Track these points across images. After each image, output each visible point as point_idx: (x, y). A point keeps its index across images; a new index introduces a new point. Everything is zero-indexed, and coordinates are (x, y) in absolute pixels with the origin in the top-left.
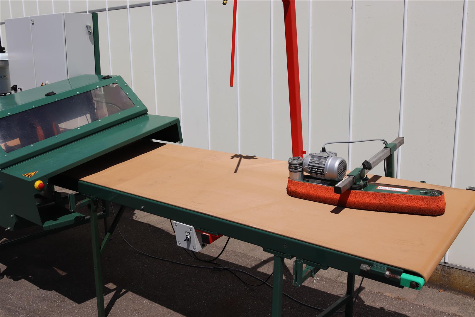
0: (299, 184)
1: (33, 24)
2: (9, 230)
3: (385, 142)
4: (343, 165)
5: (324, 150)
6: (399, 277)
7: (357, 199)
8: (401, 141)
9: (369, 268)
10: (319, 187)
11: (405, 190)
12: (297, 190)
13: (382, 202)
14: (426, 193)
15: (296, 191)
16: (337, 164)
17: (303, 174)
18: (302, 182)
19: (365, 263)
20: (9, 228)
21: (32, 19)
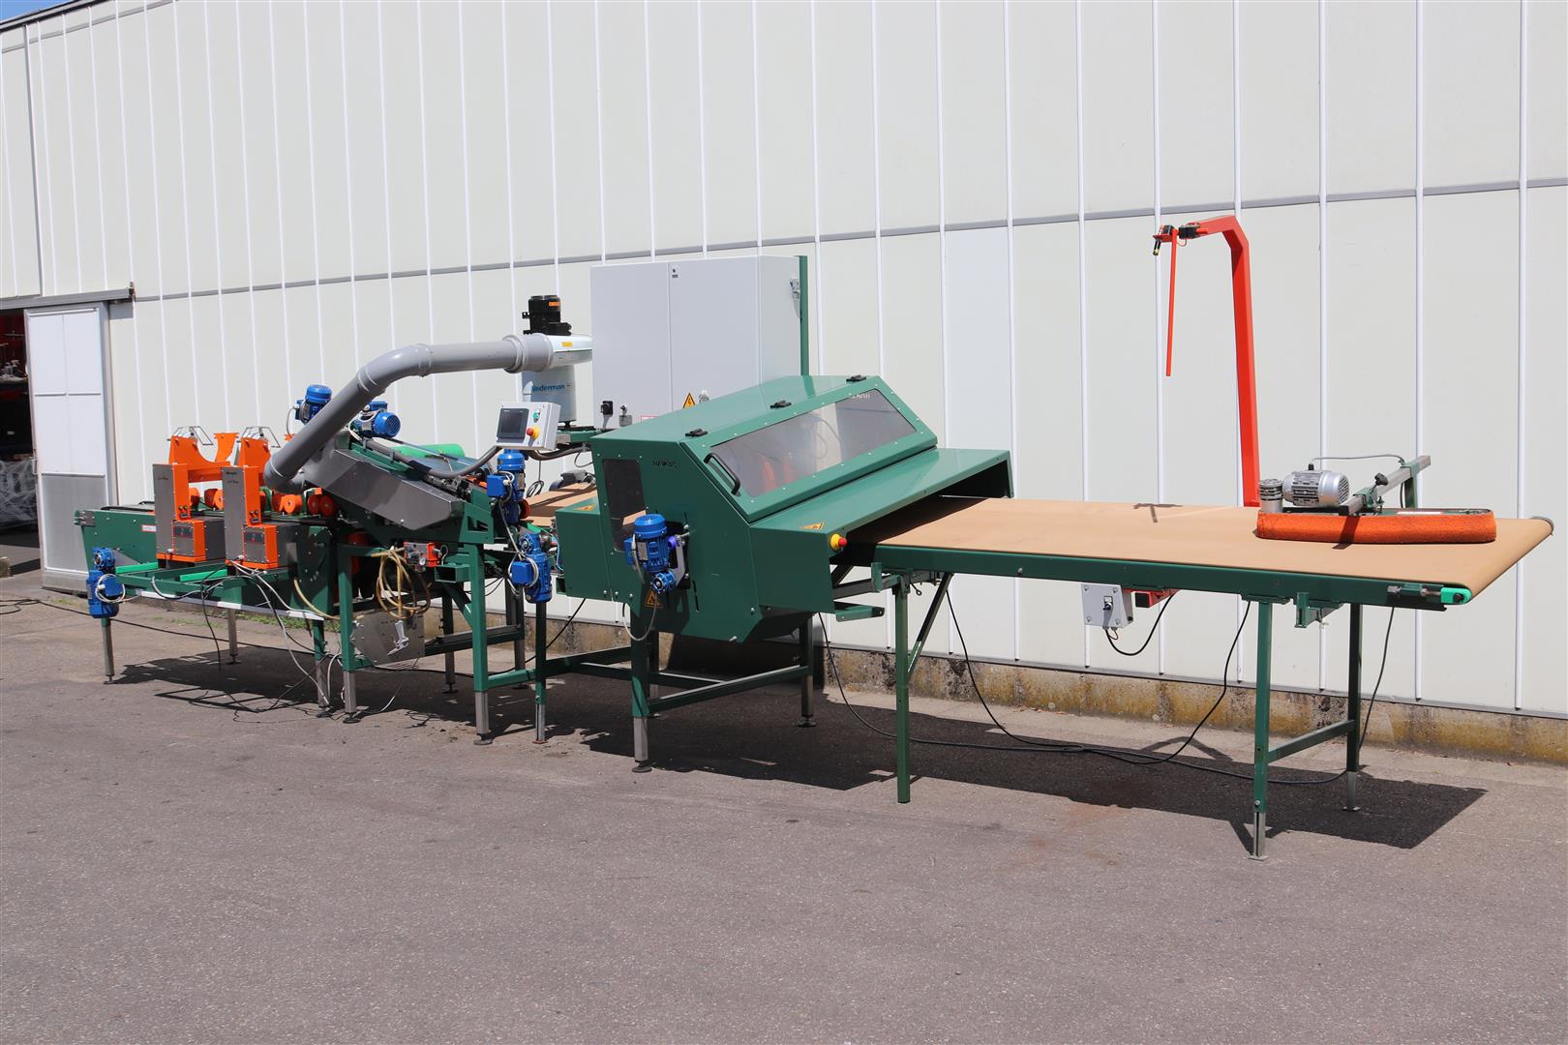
0: (1278, 518)
1: (675, 276)
2: (735, 640)
3: (1402, 461)
4: (1344, 483)
5: (1311, 467)
6: (1438, 593)
7: (1370, 529)
8: (1427, 462)
9: (1399, 590)
10: (1311, 518)
11: (1439, 513)
12: (1276, 527)
13: (1406, 529)
14: (1468, 512)
15: (1273, 529)
16: (1336, 482)
17: (1281, 504)
18: (1282, 514)
19: (1393, 585)
20: (735, 638)
21: (674, 267)
